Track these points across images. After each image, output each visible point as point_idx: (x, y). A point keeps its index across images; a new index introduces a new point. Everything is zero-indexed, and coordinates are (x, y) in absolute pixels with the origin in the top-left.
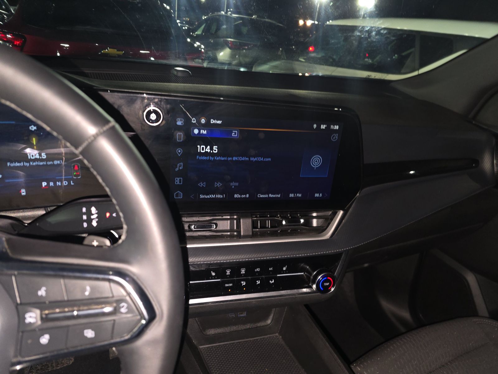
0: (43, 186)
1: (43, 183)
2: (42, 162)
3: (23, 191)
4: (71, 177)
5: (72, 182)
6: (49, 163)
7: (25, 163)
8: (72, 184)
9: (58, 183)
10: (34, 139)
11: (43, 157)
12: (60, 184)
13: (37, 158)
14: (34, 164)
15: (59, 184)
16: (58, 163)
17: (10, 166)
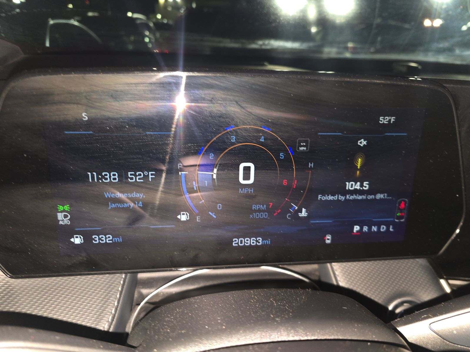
0: (355, 231)
1: (355, 227)
2: (361, 195)
3: (328, 237)
4: (392, 219)
5: (391, 227)
6: (370, 197)
7: (340, 196)
8: (391, 230)
9: (373, 227)
10: (360, 159)
11: (364, 188)
12: (376, 230)
13: (357, 189)
14: (352, 197)
15: (374, 229)
16: (380, 198)
17: (321, 199)
